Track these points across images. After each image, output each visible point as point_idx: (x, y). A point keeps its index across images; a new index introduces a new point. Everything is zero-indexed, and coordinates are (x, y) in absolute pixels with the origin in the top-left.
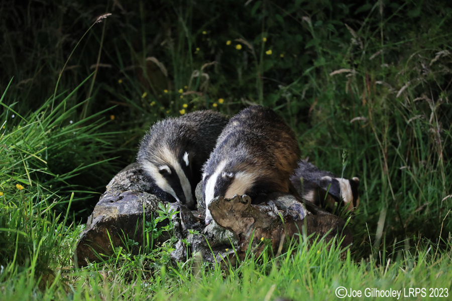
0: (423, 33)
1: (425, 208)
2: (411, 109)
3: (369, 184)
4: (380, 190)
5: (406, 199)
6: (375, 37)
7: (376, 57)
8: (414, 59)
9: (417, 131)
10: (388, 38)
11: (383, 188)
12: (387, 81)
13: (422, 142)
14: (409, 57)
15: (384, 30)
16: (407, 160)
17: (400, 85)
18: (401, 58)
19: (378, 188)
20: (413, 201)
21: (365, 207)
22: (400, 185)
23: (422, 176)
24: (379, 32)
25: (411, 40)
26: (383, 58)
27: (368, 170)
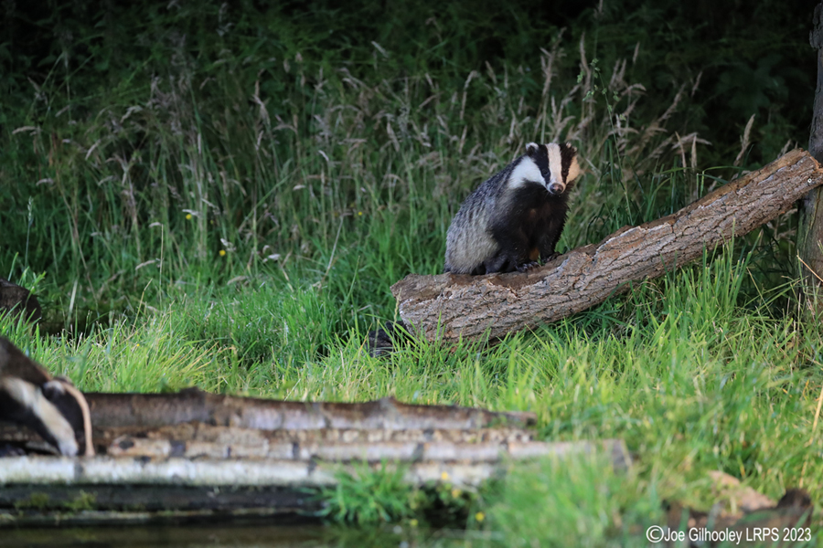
0: (112, 87)
1: (119, 276)
2: (102, 169)
3: (58, 252)
4: (71, 258)
5: (98, 266)
6: (61, 91)
7: (63, 114)
8: (104, 115)
9: (109, 194)
10: (75, 93)
11: (74, 255)
12: (75, 139)
13: (114, 206)
14: (98, 112)
15: (70, 84)
16: (99, 225)
17: (89, 143)
18: (90, 115)
19: (68, 256)
20: (106, 269)
21: (54, 277)
22: (92, 252)
23: (115, 242)
24: (65, 87)
25: (100, 95)
26: (70, 114)
27: (56, 237)
